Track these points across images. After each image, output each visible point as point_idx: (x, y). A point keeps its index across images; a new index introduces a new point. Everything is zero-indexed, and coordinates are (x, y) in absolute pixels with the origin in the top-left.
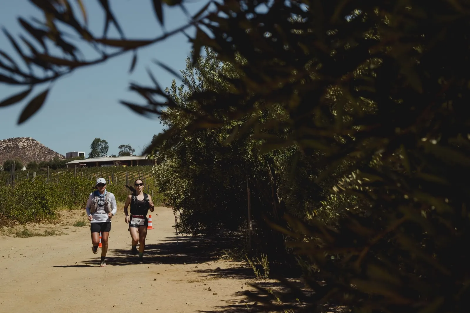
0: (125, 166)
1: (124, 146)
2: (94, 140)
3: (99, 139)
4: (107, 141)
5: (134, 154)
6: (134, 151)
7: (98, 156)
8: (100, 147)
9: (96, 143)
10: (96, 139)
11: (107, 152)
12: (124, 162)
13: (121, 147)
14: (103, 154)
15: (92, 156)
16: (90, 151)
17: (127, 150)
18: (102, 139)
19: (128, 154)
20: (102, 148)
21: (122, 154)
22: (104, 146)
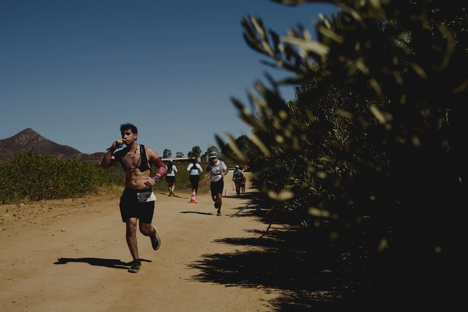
0: (179, 162)
1: (179, 152)
2: (164, 150)
3: (167, 149)
4: (170, 150)
5: (184, 156)
6: (183, 155)
7: (167, 158)
8: (168, 153)
9: (165, 151)
10: (165, 149)
11: (171, 155)
12: (178, 161)
13: (177, 153)
14: (169, 156)
15: (164, 158)
16: (163, 155)
17: (180, 155)
18: (168, 149)
19: (181, 157)
20: (169, 154)
21: (177, 157)
22: (169, 153)
